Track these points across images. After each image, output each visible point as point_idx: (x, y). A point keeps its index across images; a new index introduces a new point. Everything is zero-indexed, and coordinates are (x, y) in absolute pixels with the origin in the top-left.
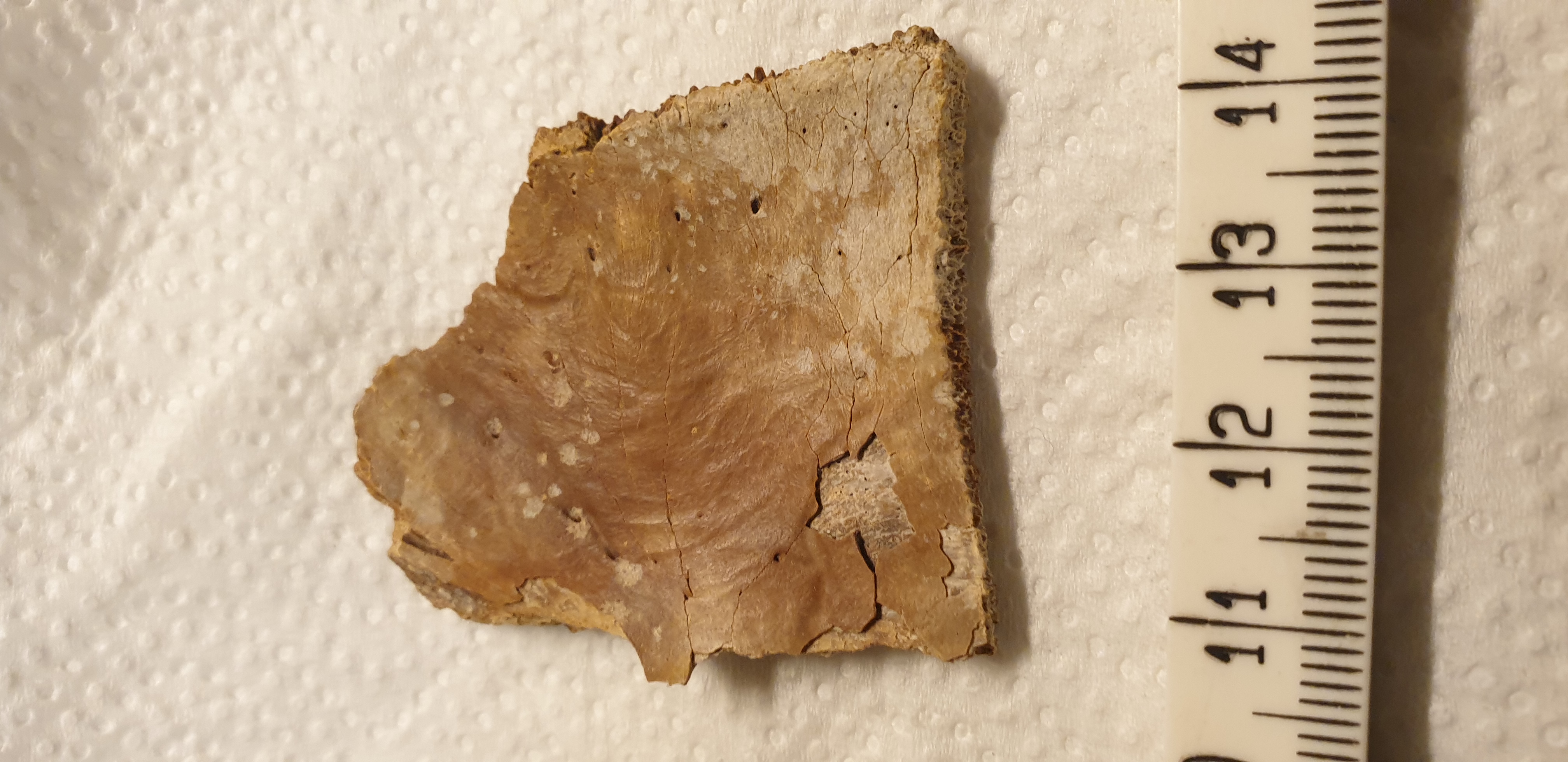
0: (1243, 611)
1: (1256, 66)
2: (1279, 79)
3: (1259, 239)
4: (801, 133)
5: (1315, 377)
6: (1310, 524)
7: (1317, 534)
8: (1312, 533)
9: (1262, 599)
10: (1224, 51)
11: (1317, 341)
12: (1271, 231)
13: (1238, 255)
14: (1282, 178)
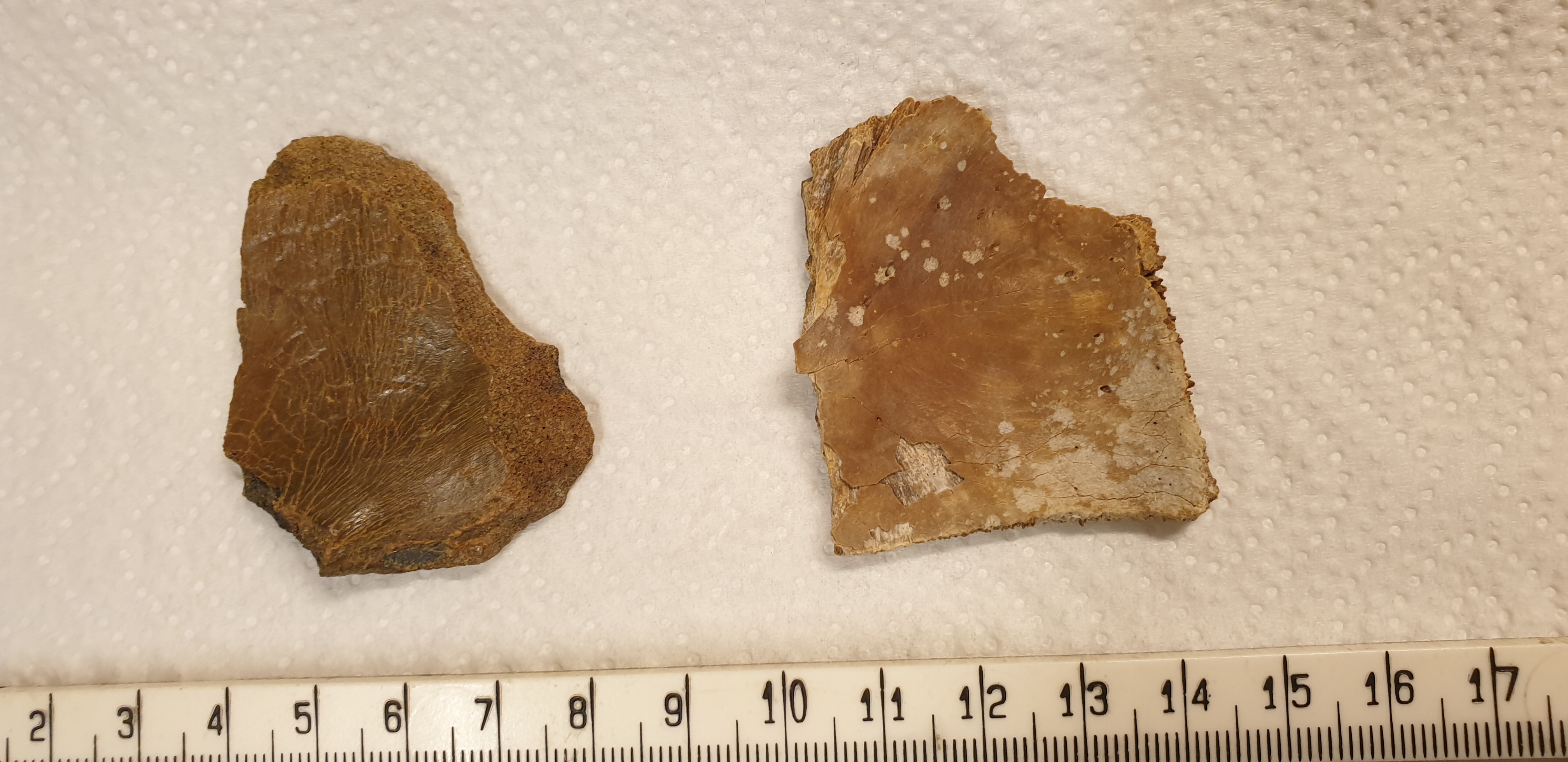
0: (891, 709)
1: (1195, 701)
2: (1187, 713)
3: (1099, 706)
4: (1154, 421)
5: (1025, 739)
6: (944, 741)
7: (939, 746)
8: (940, 743)
9: (899, 718)
10: (1203, 684)
11: (1045, 740)
12: (1105, 712)
13: (1090, 696)
14: (1134, 717)
